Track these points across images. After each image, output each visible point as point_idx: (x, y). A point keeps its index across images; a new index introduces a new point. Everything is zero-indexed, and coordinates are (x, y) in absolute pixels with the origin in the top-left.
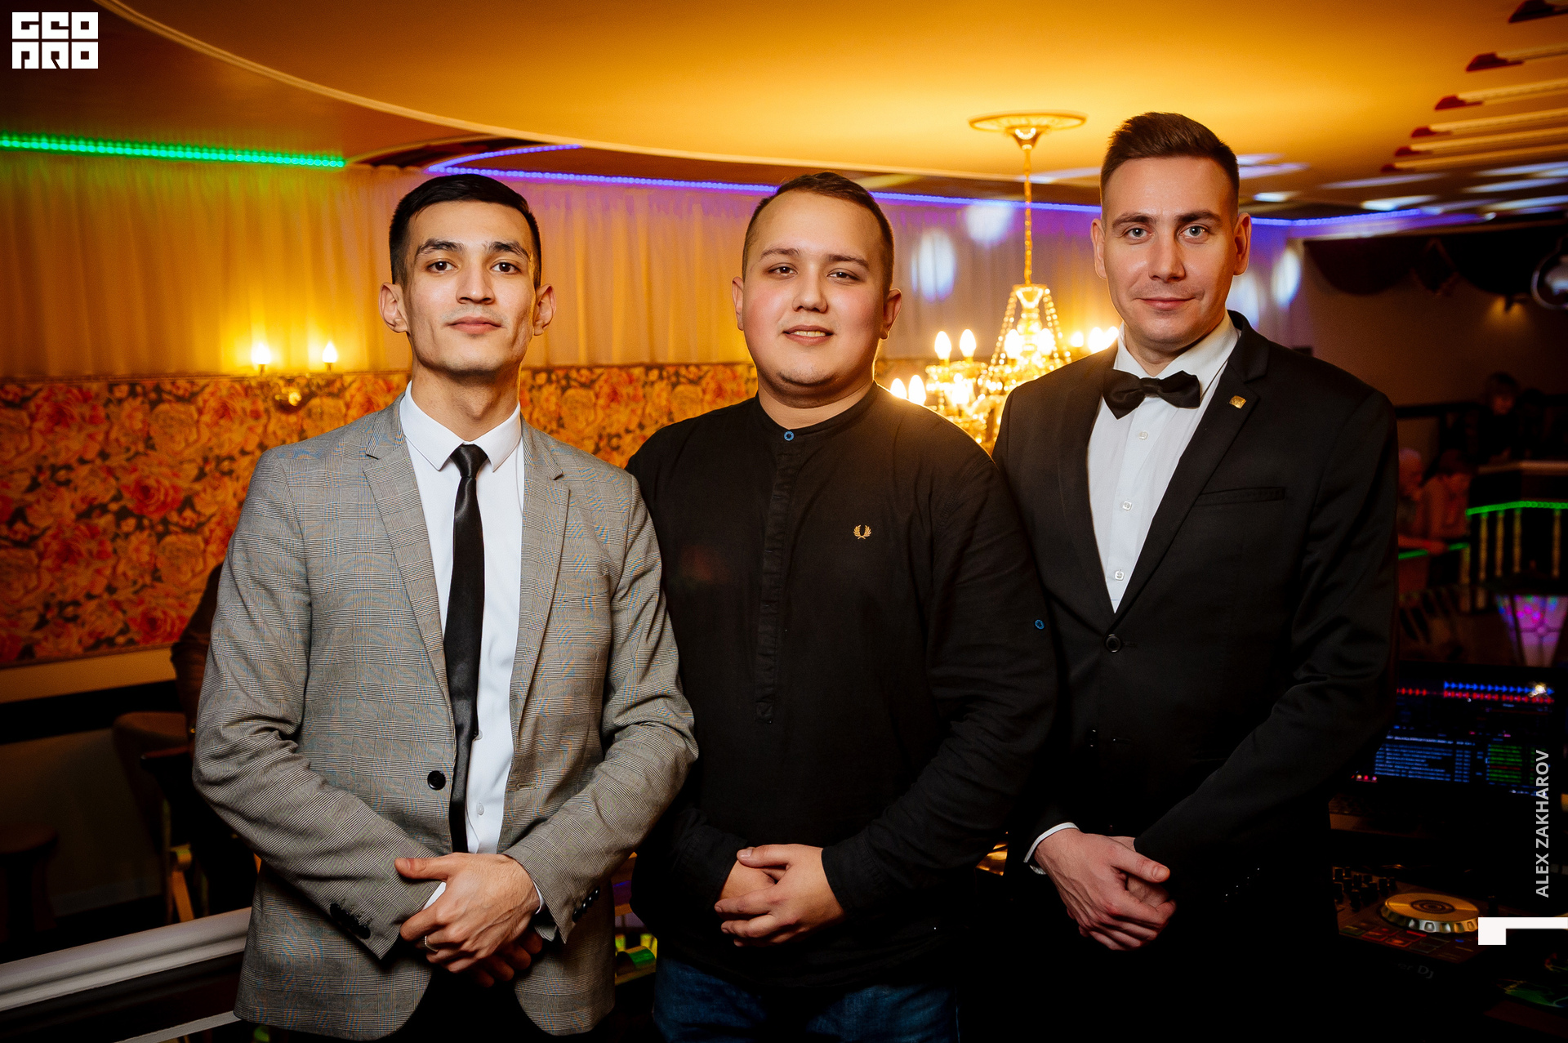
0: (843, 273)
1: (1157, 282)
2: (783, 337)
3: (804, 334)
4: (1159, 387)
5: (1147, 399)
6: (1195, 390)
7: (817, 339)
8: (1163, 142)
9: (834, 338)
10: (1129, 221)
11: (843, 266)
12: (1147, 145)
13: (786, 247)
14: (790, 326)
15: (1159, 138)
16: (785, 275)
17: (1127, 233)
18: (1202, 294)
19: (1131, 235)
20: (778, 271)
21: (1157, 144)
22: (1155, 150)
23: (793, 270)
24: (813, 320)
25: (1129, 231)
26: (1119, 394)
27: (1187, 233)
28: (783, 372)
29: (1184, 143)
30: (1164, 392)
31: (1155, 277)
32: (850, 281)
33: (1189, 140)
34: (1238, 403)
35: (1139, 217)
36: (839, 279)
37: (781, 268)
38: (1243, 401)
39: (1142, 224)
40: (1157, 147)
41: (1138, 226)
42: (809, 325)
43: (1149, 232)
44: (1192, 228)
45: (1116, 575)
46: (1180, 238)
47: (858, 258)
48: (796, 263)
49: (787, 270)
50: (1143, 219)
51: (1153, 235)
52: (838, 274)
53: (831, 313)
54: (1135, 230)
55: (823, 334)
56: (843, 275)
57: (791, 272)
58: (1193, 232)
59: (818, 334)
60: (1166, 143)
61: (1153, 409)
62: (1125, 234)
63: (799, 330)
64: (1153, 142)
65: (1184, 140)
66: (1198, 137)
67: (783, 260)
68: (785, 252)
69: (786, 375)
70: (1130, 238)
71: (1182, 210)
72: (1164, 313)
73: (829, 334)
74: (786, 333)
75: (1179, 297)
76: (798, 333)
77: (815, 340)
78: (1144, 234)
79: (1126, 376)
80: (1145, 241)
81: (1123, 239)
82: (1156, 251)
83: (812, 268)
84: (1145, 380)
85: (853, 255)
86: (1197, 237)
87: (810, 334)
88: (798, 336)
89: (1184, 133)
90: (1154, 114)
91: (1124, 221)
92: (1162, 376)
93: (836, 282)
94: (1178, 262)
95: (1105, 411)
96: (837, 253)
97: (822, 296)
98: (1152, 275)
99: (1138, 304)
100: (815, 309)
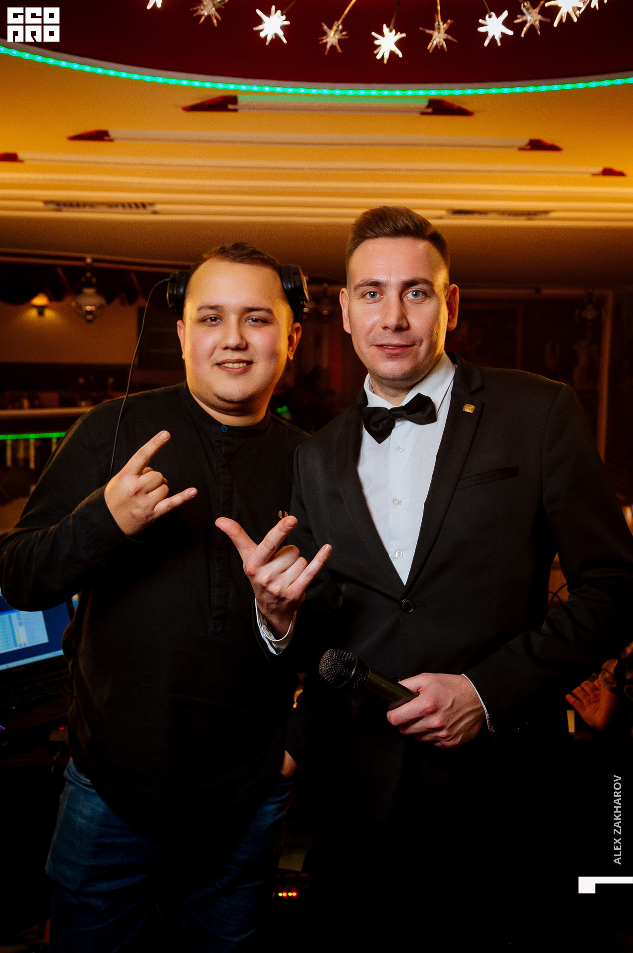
0: (256, 319)
1: (388, 332)
2: (216, 368)
3: (231, 365)
4: (404, 412)
5: (397, 424)
6: (430, 408)
7: (241, 369)
8: (391, 226)
9: (254, 366)
10: (366, 285)
11: (255, 314)
12: (380, 228)
13: (213, 304)
14: (220, 359)
15: (388, 222)
16: (214, 323)
17: (365, 295)
18: (421, 342)
19: (368, 296)
20: (209, 320)
21: (387, 227)
22: (385, 231)
23: (220, 319)
24: (237, 355)
25: (366, 294)
26: (376, 424)
27: (410, 296)
28: (218, 394)
29: (407, 227)
30: (408, 414)
31: (385, 328)
32: (262, 324)
33: (410, 225)
34: (469, 409)
35: (373, 282)
36: (254, 323)
37: (211, 318)
38: (473, 407)
39: (376, 288)
40: (387, 229)
41: (372, 289)
42: (234, 359)
43: (381, 295)
44: (413, 291)
45: (397, 554)
46: (405, 299)
47: (266, 308)
48: (221, 315)
49: (215, 319)
50: (376, 284)
51: (385, 297)
52: (252, 319)
53: (251, 349)
54: (370, 292)
55: (245, 364)
56: (256, 320)
57: (218, 320)
58: (415, 295)
59: (241, 365)
60: (394, 227)
61: (403, 429)
62: (363, 296)
63: (228, 363)
64: (384, 225)
65: (407, 225)
66: (418, 223)
67: (211, 313)
68: (212, 308)
69: (221, 396)
70: (368, 299)
71: (406, 277)
72: (392, 357)
73: (250, 363)
74: (219, 364)
75: (404, 343)
76: (226, 365)
77: (240, 370)
78: (378, 296)
79: (378, 410)
80: (379, 301)
81: (362, 300)
82: (387, 307)
83: (233, 319)
84: (393, 410)
85: (261, 306)
86: (417, 299)
87: (236, 365)
88: (227, 367)
89: (407, 219)
90: (385, 207)
91: (362, 285)
92: (404, 404)
93: (252, 326)
94: (403, 316)
95: (367, 438)
96: (250, 305)
97: (242, 337)
98: (383, 326)
99: (374, 350)
100: (237, 349)
